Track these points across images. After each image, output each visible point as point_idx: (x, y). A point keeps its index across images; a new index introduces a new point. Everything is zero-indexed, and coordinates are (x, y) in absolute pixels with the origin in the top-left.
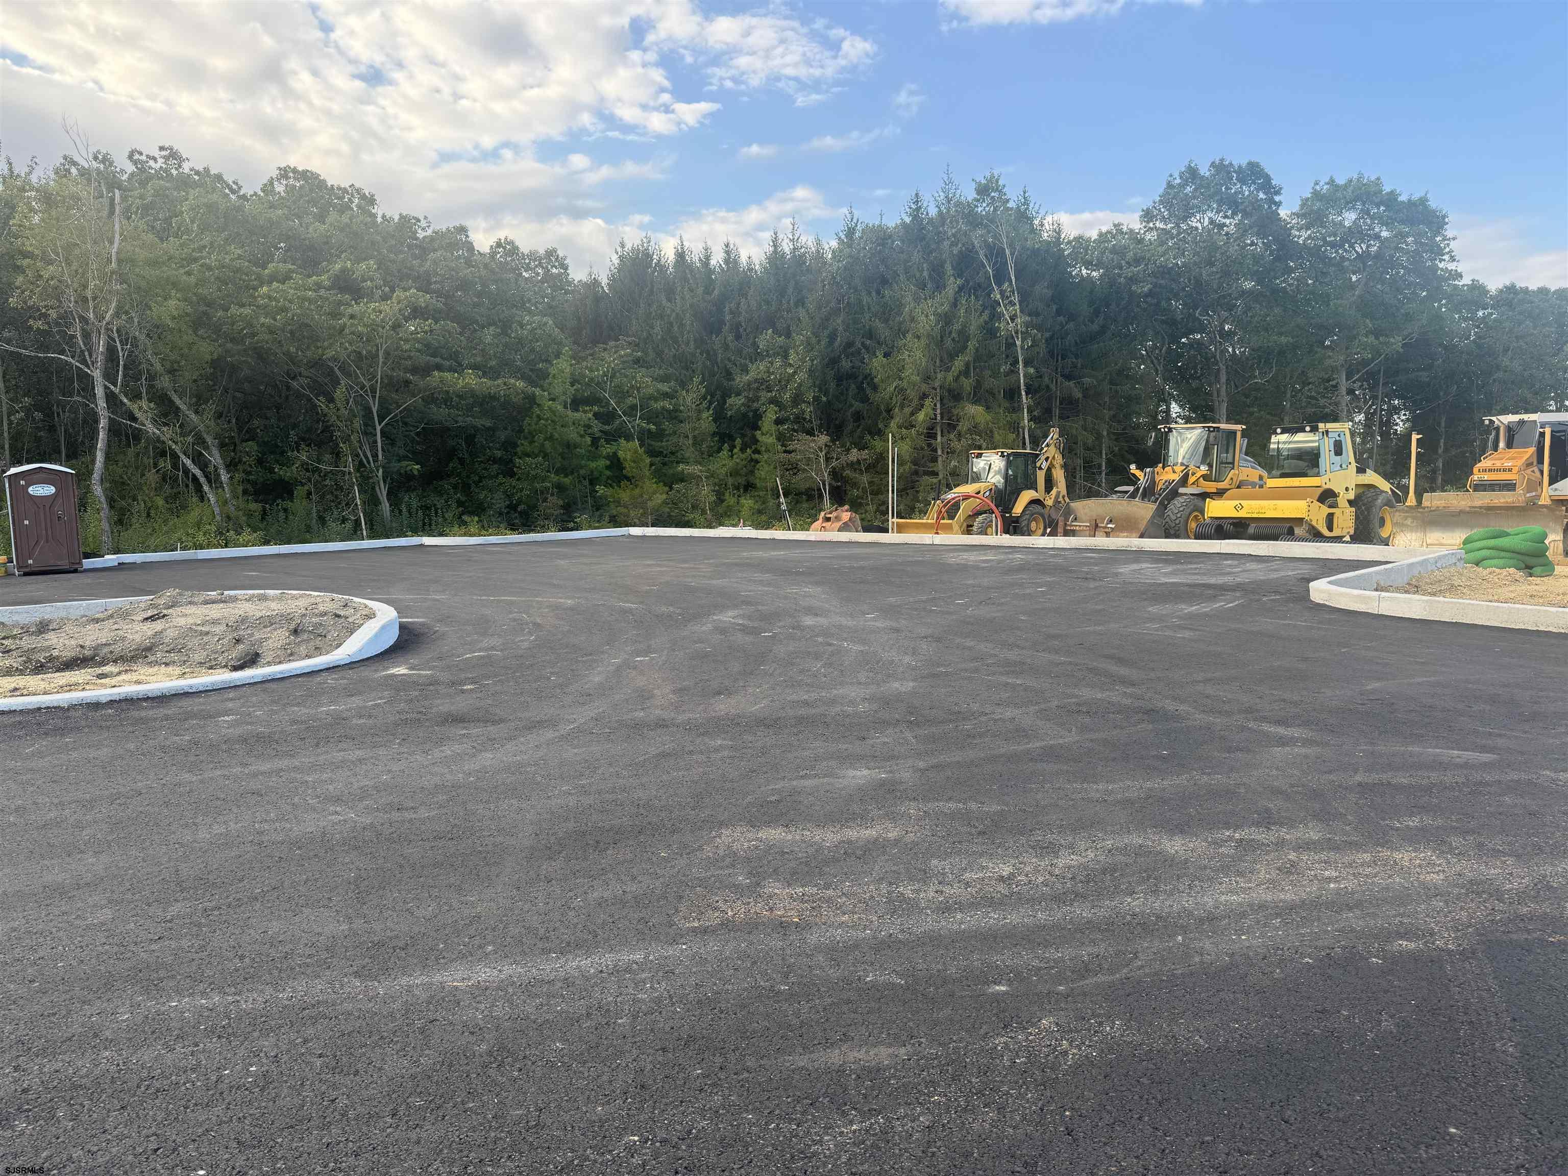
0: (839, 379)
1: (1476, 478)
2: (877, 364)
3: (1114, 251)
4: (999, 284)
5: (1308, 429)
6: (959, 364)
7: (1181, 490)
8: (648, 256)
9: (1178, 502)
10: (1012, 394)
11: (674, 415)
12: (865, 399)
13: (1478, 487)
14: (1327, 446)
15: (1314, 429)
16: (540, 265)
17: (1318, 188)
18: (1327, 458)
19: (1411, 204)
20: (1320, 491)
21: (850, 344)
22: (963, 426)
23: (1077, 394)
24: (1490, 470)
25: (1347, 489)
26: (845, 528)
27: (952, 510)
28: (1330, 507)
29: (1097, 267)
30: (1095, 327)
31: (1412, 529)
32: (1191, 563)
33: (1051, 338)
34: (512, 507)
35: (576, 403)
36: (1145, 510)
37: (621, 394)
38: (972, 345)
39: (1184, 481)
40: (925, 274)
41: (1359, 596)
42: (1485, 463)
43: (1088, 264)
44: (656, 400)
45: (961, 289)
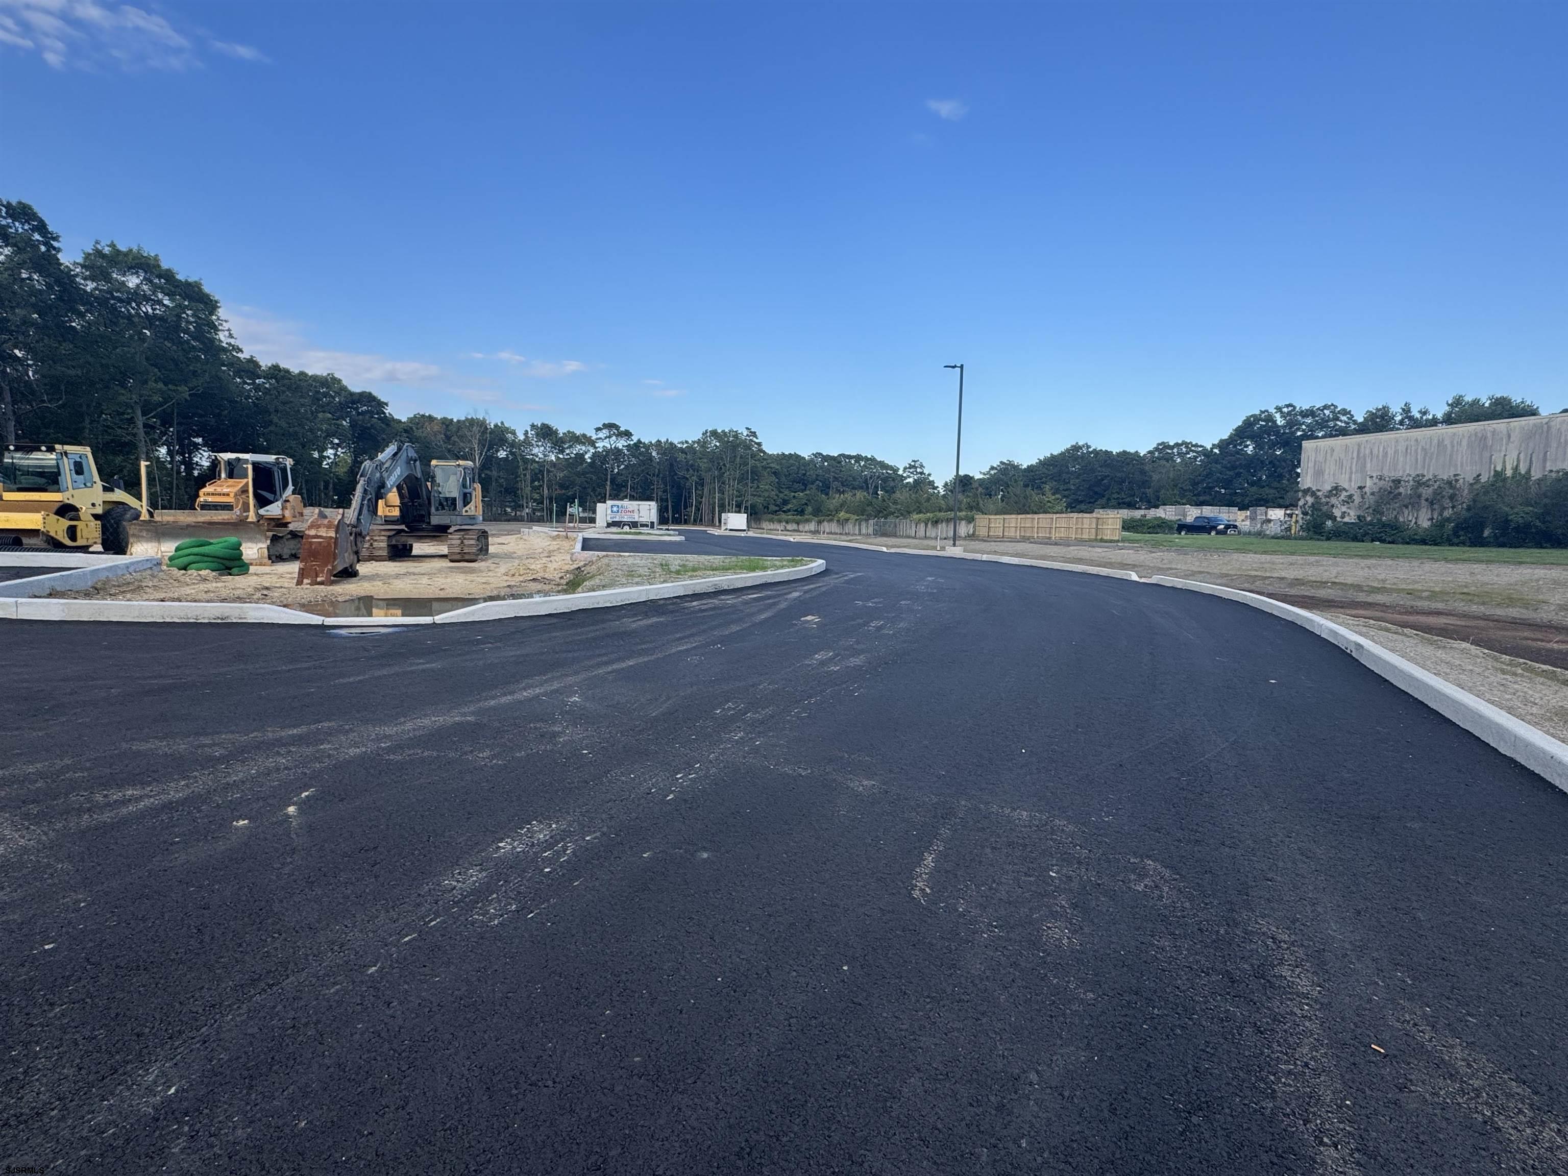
1: (202, 499)
5: (43, 448)
13: (205, 507)
14: (67, 466)
15: (51, 449)
17: (99, 247)
18: (67, 475)
19: (188, 284)
20: (58, 505)
24: (213, 494)
25: (93, 505)
28: (71, 519)
31: (149, 540)
42: (209, 489)
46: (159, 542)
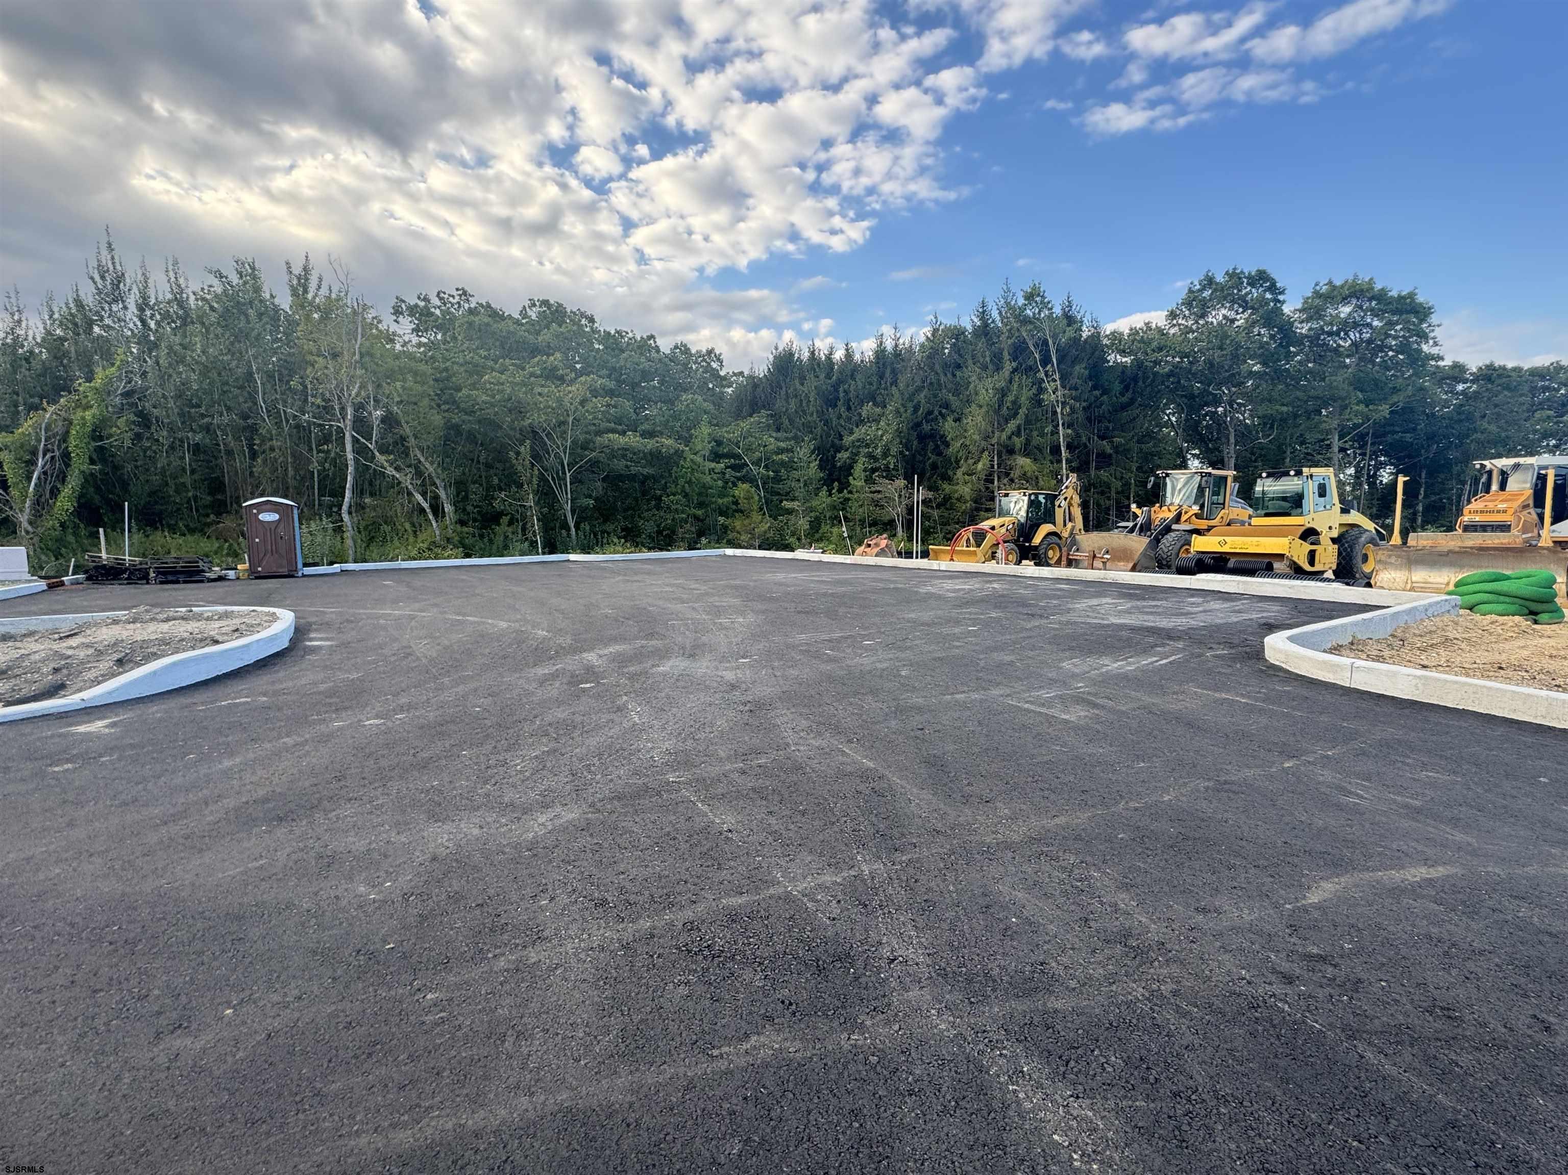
0: (922, 438)
1: (1466, 519)
2: (948, 426)
3: (1142, 341)
4: (1044, 366)
5: (1292, 473)
6: (1012, 425)
7: (1174, 527)
8: (791, 355)
9: (1171, 537)
10: (1056, 450)
11: (790, 466)
12: (940, 454)
13: (1466, 529)
14: (1311, 489)
15: (1299, 473)
16: (704, 360)
17: (1318, 288)
18: (1311, 499)
19: (1401, 298)
20: (1304, 528)
21: (930, 413)
22: (1015, 474)
23: (1109, 450)
24: (1482, 512)
25: (1330, 528)
26: (882, 553)
28: (1312, 544)
29: (1130, 354)
30: (1124, 399)
31: (1397, 567)
33: (1089, 407)
34: (659, 532)
35: (716, 457)
36: (1139, 543)
37: (749, 449)
38: (1022, 412)
39: (1178, 519)
40: (988, 359)
41: (1324, 662)
42: (1475, 505)
43: (1123, 353)
44: (777, 454)
45: (1015, 370)
46: (1410, 570)
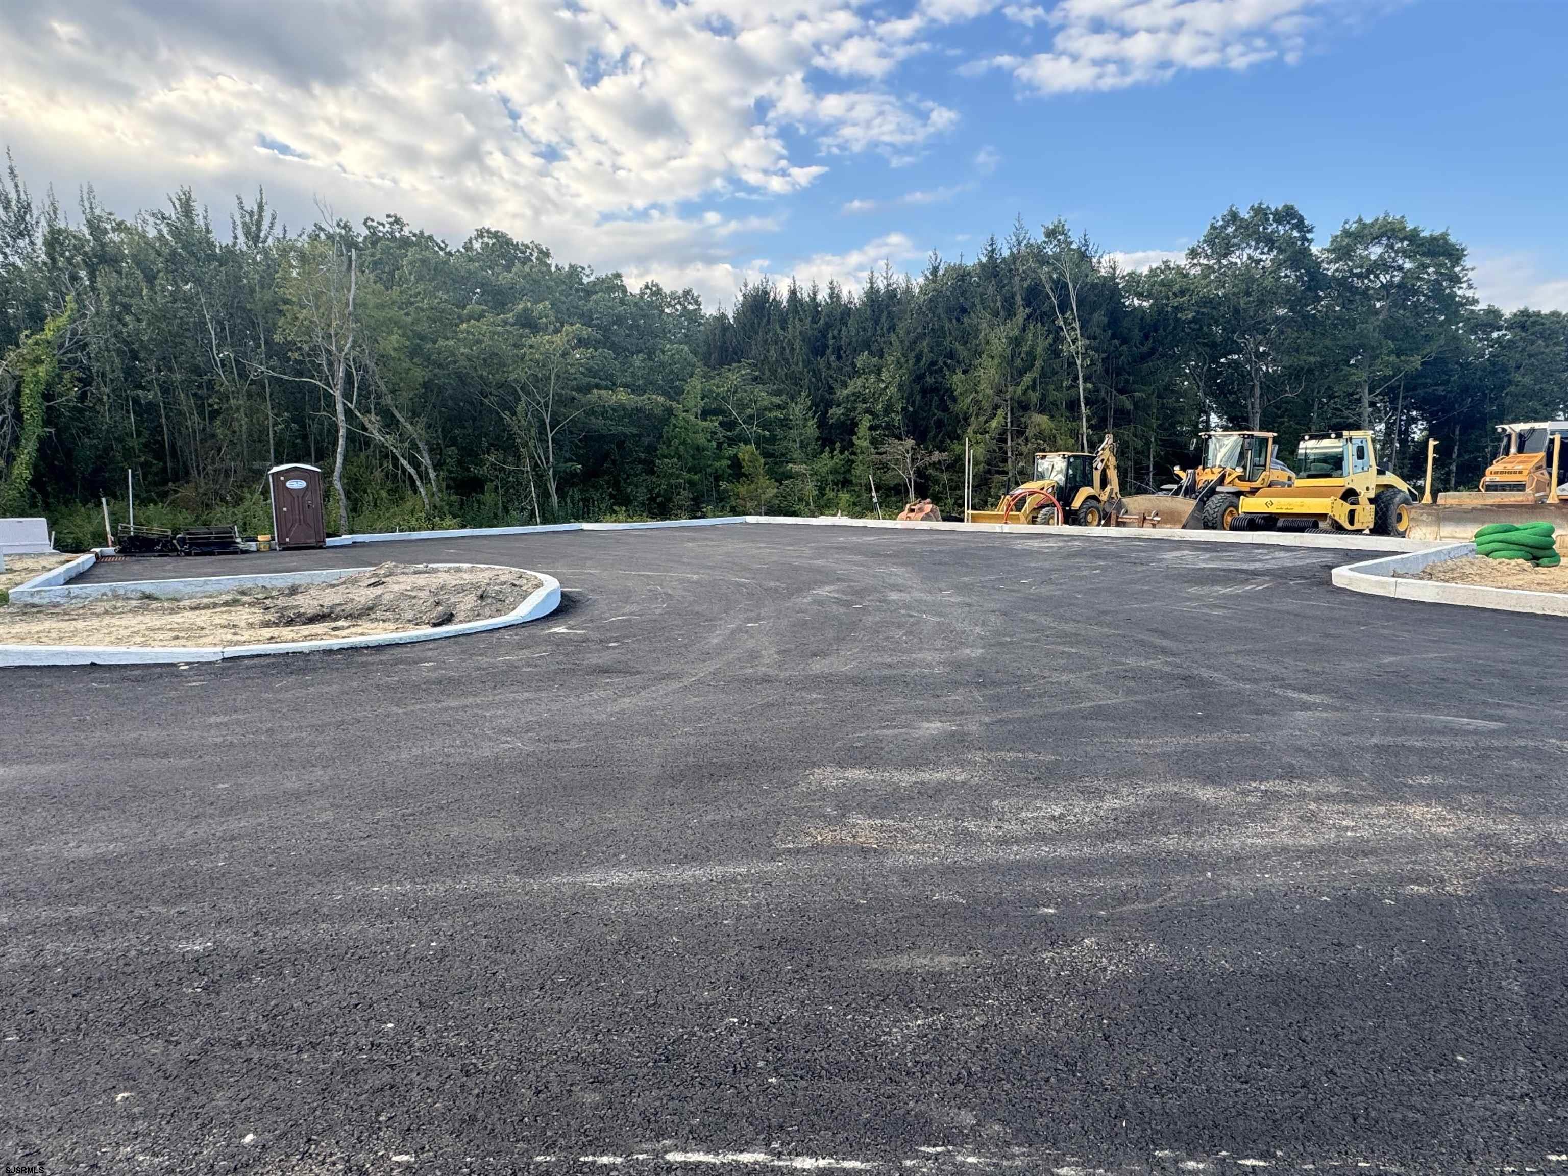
0: (924, 392)
1: (1488, 479)
2: (957, 379)
3: (1162, 284)
4: (1063, 313)
5: (1333, 436)
6: (1027, 379)
7: (1219, 489)
8: (766, 293)
9: (1215, 499)
10: (1073, 406)
11: (785, 423)
12: (946, 409)
13: (1490, 488)
14: (1350, 452)
15: (1339, 436)
16: (679, 303)
17: (1347, 226)
18: (1350, 461)
19: (1433, 239)
20: (1344, 490)
21: (933, 363)
22: (1030, 433)
23: (1129, 406)
24: (1502, 473)
25: (1368, 489)
26: (927, 518)
27: (1019, 504)
28: (1352, 504)
29: (1149, 296)
30: (1145, 349)
31: (1428, 524)
32: (1226, 551)
33: (1108, 358)
34: (652, 499)
35: (705, 414)
36: (1187, 505)
37: (741, 406)
38: (1038, 364)
39: (1221, 481)
40: (999, 304)
41: (1377, 582)
42: (1496, 466)
43: (1140, 295)
44: (770, 410)
45: (1029, 316)
46: (1439, 526)
